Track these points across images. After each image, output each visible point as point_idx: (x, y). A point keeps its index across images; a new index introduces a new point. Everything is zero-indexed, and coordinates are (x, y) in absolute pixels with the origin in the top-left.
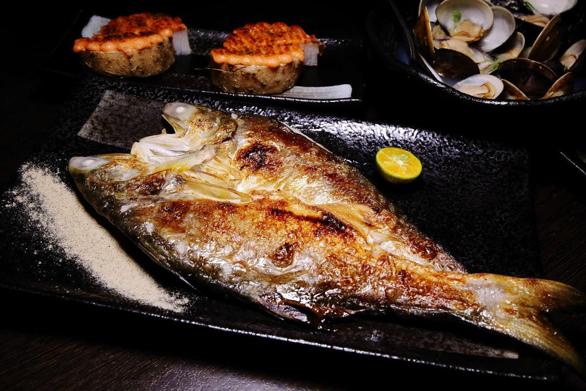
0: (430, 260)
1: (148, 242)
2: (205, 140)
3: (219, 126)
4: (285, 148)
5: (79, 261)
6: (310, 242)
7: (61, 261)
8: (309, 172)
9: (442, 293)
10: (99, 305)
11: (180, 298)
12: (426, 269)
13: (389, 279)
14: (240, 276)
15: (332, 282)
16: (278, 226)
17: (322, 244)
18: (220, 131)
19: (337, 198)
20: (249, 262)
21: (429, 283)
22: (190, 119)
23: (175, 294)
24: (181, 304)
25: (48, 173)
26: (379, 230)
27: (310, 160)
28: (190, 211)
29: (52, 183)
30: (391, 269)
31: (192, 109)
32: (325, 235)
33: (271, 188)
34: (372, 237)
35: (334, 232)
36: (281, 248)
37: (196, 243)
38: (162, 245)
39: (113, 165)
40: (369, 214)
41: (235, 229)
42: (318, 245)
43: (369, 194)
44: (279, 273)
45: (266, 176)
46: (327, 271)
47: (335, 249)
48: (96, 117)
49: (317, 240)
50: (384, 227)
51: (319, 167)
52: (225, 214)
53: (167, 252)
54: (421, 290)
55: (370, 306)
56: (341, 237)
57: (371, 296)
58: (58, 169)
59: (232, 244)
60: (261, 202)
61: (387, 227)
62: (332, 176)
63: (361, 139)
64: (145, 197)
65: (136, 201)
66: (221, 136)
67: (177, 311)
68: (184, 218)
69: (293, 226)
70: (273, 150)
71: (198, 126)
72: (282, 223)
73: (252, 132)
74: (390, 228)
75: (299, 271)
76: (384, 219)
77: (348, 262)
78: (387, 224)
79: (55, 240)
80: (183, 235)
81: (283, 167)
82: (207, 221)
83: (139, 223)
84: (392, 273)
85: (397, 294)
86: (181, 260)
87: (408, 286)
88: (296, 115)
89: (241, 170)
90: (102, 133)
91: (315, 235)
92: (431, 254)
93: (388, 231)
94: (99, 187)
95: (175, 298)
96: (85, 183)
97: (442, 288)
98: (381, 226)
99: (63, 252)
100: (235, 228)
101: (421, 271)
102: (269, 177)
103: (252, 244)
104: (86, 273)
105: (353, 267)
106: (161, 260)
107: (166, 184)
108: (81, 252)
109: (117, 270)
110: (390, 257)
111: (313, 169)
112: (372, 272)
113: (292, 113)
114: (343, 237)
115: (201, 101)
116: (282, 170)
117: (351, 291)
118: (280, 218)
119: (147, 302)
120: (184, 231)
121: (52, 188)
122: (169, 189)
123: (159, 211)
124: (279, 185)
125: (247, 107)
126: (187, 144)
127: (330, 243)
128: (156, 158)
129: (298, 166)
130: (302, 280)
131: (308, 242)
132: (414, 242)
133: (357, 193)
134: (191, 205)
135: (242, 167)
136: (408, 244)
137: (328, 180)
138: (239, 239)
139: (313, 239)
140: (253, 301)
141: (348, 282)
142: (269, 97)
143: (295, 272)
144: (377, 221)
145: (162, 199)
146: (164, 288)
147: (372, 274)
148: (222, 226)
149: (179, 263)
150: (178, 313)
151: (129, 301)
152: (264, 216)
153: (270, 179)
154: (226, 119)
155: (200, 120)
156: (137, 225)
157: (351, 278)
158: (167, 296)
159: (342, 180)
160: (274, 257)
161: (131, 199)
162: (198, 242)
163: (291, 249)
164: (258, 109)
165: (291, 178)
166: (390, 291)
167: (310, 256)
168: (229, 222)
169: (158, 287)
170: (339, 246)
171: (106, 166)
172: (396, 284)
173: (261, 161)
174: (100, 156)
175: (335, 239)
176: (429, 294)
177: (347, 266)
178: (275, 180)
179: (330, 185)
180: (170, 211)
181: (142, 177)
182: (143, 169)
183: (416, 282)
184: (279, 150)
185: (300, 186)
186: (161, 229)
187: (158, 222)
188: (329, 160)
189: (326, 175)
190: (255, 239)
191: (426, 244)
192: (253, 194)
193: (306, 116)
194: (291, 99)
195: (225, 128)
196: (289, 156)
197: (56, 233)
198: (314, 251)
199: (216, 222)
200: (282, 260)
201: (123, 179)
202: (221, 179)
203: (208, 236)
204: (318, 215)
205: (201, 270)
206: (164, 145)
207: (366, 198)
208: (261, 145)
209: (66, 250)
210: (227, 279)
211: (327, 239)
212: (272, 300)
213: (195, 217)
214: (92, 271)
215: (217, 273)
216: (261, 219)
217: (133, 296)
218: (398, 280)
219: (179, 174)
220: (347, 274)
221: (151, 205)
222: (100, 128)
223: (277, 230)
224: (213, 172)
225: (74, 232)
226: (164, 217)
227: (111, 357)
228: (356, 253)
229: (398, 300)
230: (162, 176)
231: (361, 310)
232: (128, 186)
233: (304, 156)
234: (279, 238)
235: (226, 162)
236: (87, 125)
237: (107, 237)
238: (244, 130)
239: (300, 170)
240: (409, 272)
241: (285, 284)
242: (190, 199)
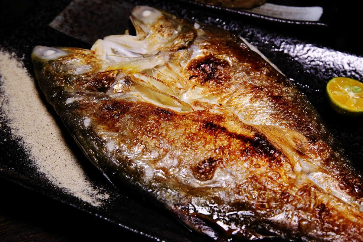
0: (357, 198)
1: (83, 136)
2: (163, 46)
3: (179, 34)
4: (238, 64)
5: (22, 143)
6: (235, 160)
7: (5, 140)
8: (254, 91)
9: (358, 234)
10: (25, 187)
11: (102, 193)
12: (349, 207)
13: (305, 210)
14: (160, 182)
15: (247, 203)
16: (208, 140)
17: (246, 165)
18: (178, 39)
19: (276, 121)
20: (171, 170)
21: (346, 222)
22: (153, 23)
23: (99, 188)
24: (101, 198)
25: (14, 57)
26: (310, 160)
27: (259, 80)
28: (128, 112)
29: (16, 67)
30: (310, 201)
31: (158, 14)
32: (252, 156)
33: (215, 101)
34: (301, 166)
35: (262, 155)
36: (204, 162)
37: (126, 143)
38: (94, 140)
39: (69, 59)
40: (301, 142)
41: (165, 137)
42: (242, 164)
43: (310, 122)
44: (197, 186)
45: (212, 89)
46: (245, 192)
47: (258, 172)
48: (70, 11)
49: (242, 159)
50: (316, 157)
51: (266, 87)
52: (160, 121)
53: (97, 148)
54: (336, 228)
55: (281, 234)
56: (267, 161)
57: (283, 224)
58: (24, 55)
59: (159, 150)
60: (199, 113)
61: (319, 158)
62: (277, 99)
63: (319, 65)
64: (92, 93)
65: (82, 95)
66: (177, 44)
67: (94, 205)
68: (122, 118)
69: (223, 142)
70: (225, 64)
71: (159, 32)
72: (212, 137)
73: (209, 44)
74: (322, 160)
75: (217, 187)
76: (318, 149)
77: (269, 187)
78: (320, 155)
79: (5, 121)
80: (116, 134)
81: (231, 82)
82: (141, 124)
83: (79, 116)
84: (310, 206)
85: (310, 227)
86: (108, 157)
87: (323, 221)
88: (258, 33)
89: (190, 79)
90: (72, 27)
91: (242, 154)
92: (359, 193)
93: (319, 162)
94: (52, 76)
95: (97, 192)
96: (41, 72)
97: (359, 229)
98: (313, 156)
99: (9, 132)
100: (166, 135)
101: (342, 208)
102: (214, 91)
103: (178, 153)
104: (25, 155)
105: (272, 192)
106: (90, 155)
107: (115, 83)
108: (26, 135)
109: (52, 157)
110: (313, 189)
111: (259, 88)
112: (290, 200)
113: (254, 30)
114: (270, 161)
115: (169, 7)
116: (229, 86)
117: (264, 215)
118: (212, 132)
119: (70, 192)
120: (117, 131)
121: (14, 72)
122: (117, 89)
123: (100, 108)
124: (223, 99)
125: (212, 18)
126: (145, 47)
127: (255, 165)
128: (113, 57)
129: (245, 83)
130: (218, 196)
131: (233, 160)
132: (344, 178)
133: (298, 118)
134: (132, 106)
135: (191, 78)
136: (337, 178)
137: (272, 101)
138: (166, 146)
139: (239, 158)
140: (167, 208)
141: (263, 207)
142: (236, 11)
143: (213, 188)
144: (310, 150)
145: (107, 97)
146: (90, 181)
147: (289, 203)
148: (154, 132)
149: (106, 160)
150: (94, 207)
151: (54, 188)
152: (198, 128)
153: (215, 92)
154: (188, 28)
155: (161, 26)
156: (76, 118)
157: (266, 202)
158: (90, 189)
159: (286, 103)
160: (196, 170)
161: (78, 93)
162: (127, 143)
163: (213, 165)
164: (223, 22)
165: (235, 95)
166: (304, 223)
167: (231, 175)
168: (162, 128)
169: (86, 180)
170: (263, 169)
171: (63, 58)
172: (311, 217)
173: (211, 74)
174: (63, 48)
175: (261, 161)
176: (343, 233)
177: (266, 191)
178: (219, 94)
179: (272, 107)
180: (110, 110)
181: (93, 73)
182: (97, 66)
183: (333, 218)
184: (231, 66)
185: (242, 104)
186: (97, 125)
187: (96, 119)
188: (279, 82)
189: (270, 96)
190: (182, 149)
191: (356, 182)
192: (195, 105)
193: (268, 35)
194: (257, 16)
195: (184, 37)
196: (239, 72)
197: (8, 113)
198: (236, 170)
199: (150, 126)
200: (202, 173)
201: (76, 73)
202: (168, 86)
203: (138, 139)
204: (251, 134)
205: (124, 170)
206: (125, 46)
207: (306, 126)
208: (214, 58)
209: (13, 131)
210: (147, 182)
211: (253, 160)
212: (185, 210)
213: (131, 119)
214: (31, 154)
215: (139, 176)
216: (193, 131)
217: (60, 183)
218: (314, 213)
219: (129, 75)
220: (264, 199)
221: (94, 101)
222: (71, 21)
223: (206, 143)
224: (162, 78)
225: (24, 116)
226: (103, 115)
227: (31, 236)
228: (279, 178)
229: (310, 233)
230: (113, 75)
231: (270, 237)
232: (78, 80)
233: (254, 74)
234: (206, 152)
235: (177, 70)
236: (60, 18)
237: (52, 125)
238: (202, 41)
239: (246, 88)
240: (329, 207)
241: (201, 197)
242: (134, 100)
